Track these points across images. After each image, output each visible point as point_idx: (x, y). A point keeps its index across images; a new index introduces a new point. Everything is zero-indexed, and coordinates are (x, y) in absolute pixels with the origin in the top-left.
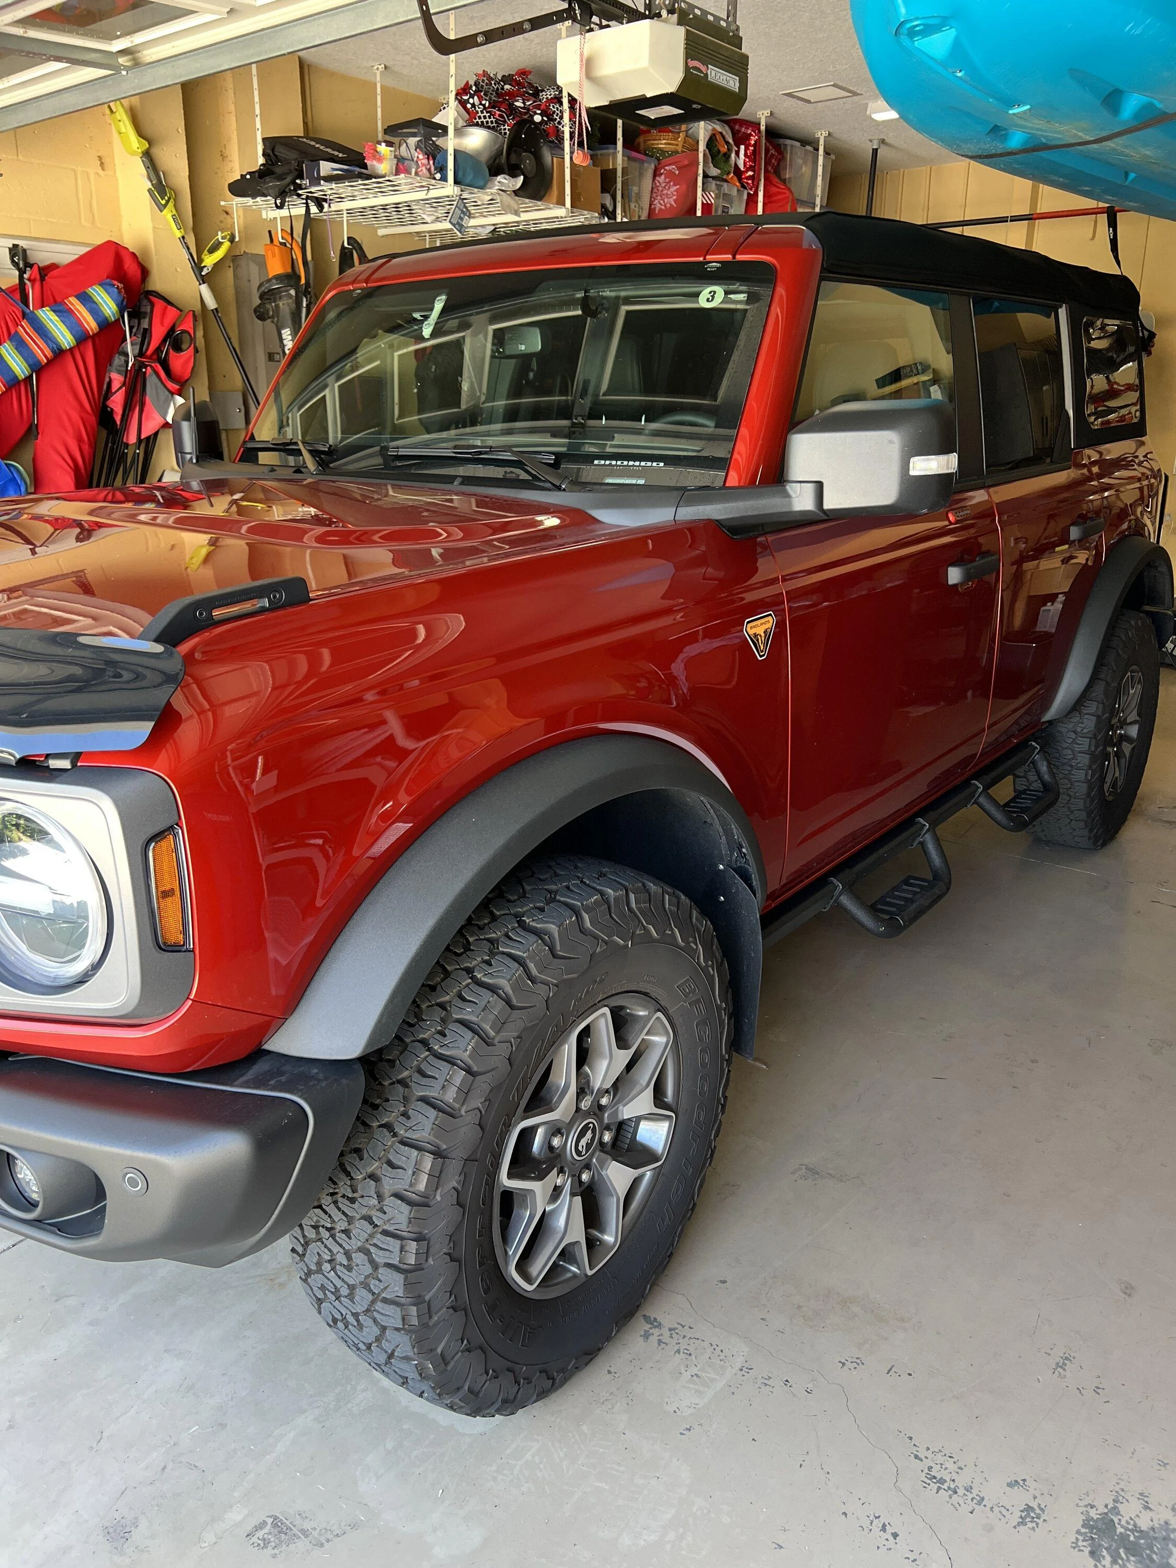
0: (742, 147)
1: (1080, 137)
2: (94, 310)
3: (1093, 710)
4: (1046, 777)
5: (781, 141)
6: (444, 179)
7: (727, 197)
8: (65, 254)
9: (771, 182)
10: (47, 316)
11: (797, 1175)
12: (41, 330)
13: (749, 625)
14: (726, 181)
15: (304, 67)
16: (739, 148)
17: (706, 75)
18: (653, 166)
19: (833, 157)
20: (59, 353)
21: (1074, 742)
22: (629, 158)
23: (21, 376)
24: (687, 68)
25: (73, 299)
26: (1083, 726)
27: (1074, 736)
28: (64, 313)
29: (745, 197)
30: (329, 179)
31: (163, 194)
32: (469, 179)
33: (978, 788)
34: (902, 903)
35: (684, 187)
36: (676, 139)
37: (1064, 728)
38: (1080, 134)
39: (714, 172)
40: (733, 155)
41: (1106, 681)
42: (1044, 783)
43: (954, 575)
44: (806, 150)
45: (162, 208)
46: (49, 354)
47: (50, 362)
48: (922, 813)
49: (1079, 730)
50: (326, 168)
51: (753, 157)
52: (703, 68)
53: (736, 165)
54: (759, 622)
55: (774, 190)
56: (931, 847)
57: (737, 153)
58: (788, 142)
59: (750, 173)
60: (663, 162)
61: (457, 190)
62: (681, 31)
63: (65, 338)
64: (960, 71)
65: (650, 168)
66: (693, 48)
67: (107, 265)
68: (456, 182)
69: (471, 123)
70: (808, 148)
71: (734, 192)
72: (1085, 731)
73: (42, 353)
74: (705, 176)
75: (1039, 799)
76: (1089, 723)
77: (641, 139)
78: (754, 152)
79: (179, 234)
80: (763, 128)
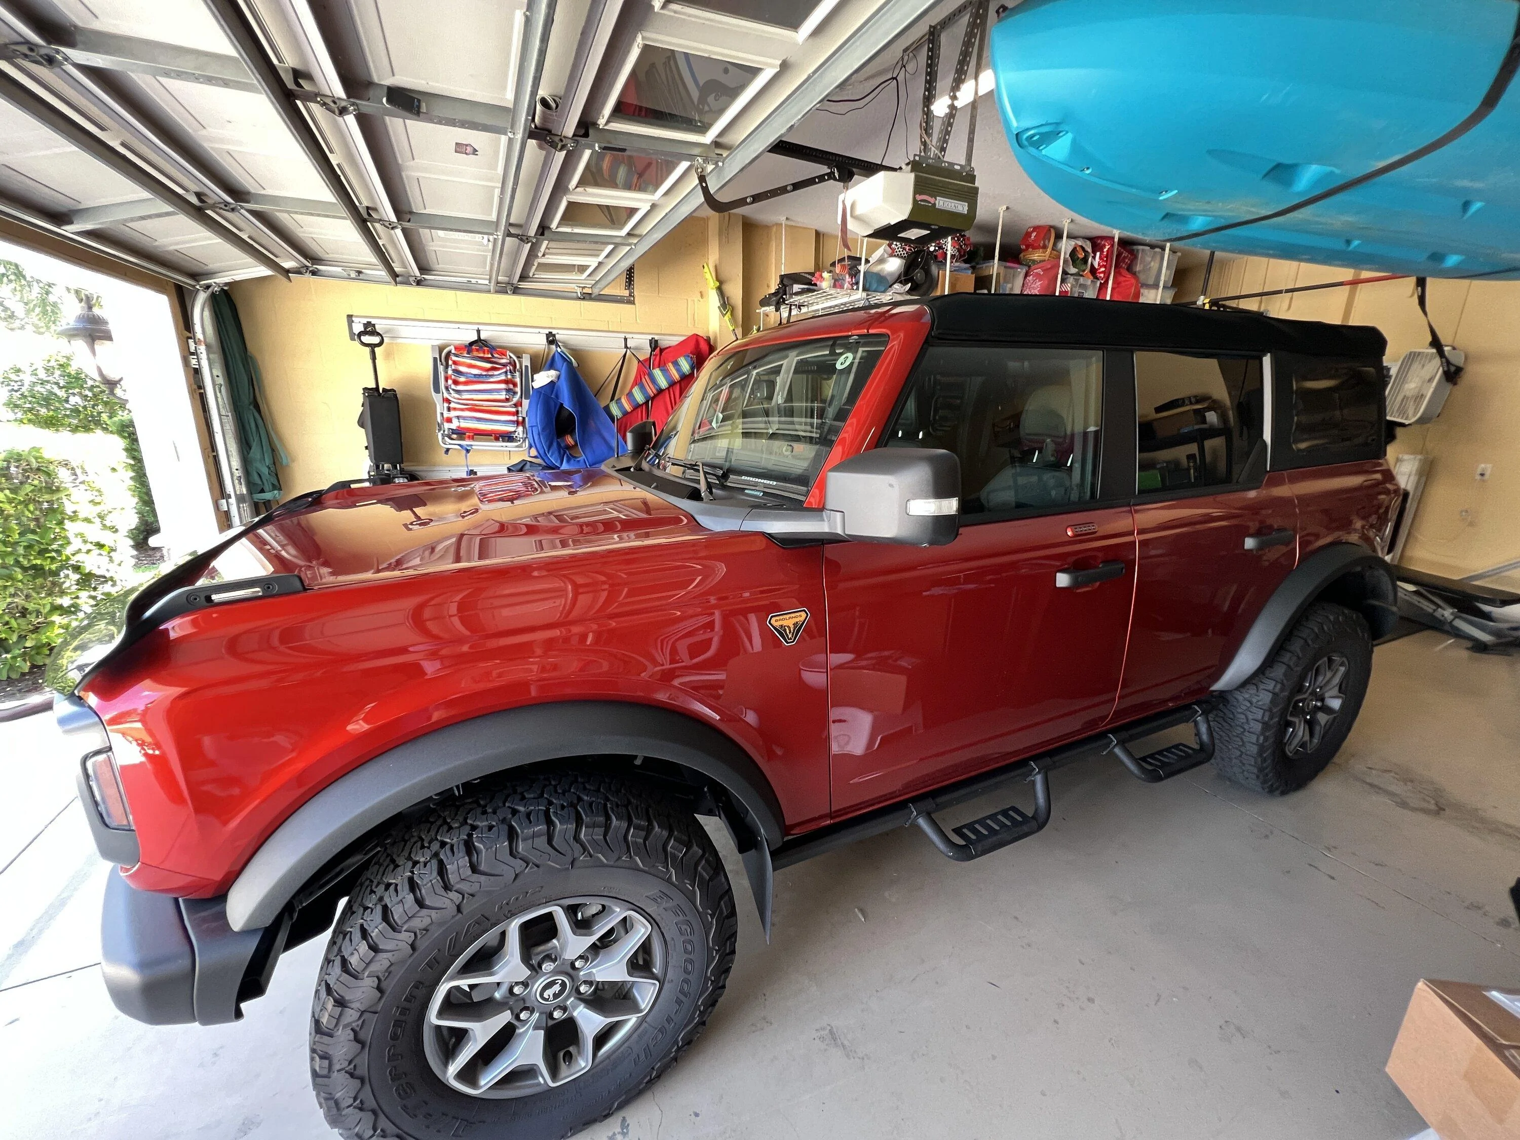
0: (1098, 254)
1: (1253, 213)
2: (678, 369)
3: (1271, 687)
4: (1205, 737)
5: (1135, 247)
6: (858, 289)
7: (1083, 286)
8: (674, 341)
9: (1120, 274)
10: (657, 373)
11: (818, 1034)
12: (653, 380)
13: (774, 619)
14: (1082, 276)
15: (818, 234)
16: (1095, 255)
17: (935, 204)
18: (1024, 271)
19: (1179, 254)
20: (660, 391)
21: (1248, 709)
22: (1005, 267)
23: (641, 403)
24: (915, 201)
25: (670, 364)
26: (1259, 698)
27: (1248, 705)
28: (665, 372)
29: (1098, 284)
30: (797, 294)
31: (725, 308)
32: (874, 286)
33: (1112, 741)
34: (986, 833)
35: (1046, 282)
36: (1044, 252)
37: (1242, 697)
38: (1253, 209)
39: (1073, 270)
40: (1090, 259)
41: (1288, 666)
42: (1202, 744)
43: (1063, 580)
44: (1155, 253)
45: (724, 315)
46: (655, 391)
47: (655, 396)
48: (1035, 758)
49: (1254, 700)
50: (797, 287)
51: (1107, 258)
52: (932, 200)
53: (1092, 265)
54: (787, 616)
55: (1121, 279)
56: (1039, 787)
57: (1094, 258)
58: (1140, 247)
59: (1103, 269)
60: (1033, 268)
61: (864, 294)
62: (912, 175)
63: (663, 383)
64: (1088, 168)
65: (1022, 271)
66: (920, 187)
67: (692, 346)
68: (864, 289)
69: (891, 255)
70: (1158, 250)
71: (1089, 282)
72: (1260, 703)
73: (651, 391)
74: (1065, 273)
75: (1188, 756)
76: (1265, 698)
77: (1022, 255)
78: (1107, 257)
79: (731, 328)
80: (1116, 240)
